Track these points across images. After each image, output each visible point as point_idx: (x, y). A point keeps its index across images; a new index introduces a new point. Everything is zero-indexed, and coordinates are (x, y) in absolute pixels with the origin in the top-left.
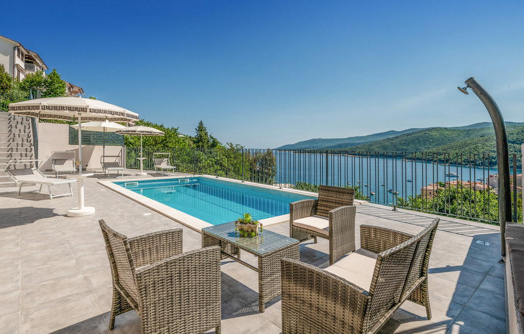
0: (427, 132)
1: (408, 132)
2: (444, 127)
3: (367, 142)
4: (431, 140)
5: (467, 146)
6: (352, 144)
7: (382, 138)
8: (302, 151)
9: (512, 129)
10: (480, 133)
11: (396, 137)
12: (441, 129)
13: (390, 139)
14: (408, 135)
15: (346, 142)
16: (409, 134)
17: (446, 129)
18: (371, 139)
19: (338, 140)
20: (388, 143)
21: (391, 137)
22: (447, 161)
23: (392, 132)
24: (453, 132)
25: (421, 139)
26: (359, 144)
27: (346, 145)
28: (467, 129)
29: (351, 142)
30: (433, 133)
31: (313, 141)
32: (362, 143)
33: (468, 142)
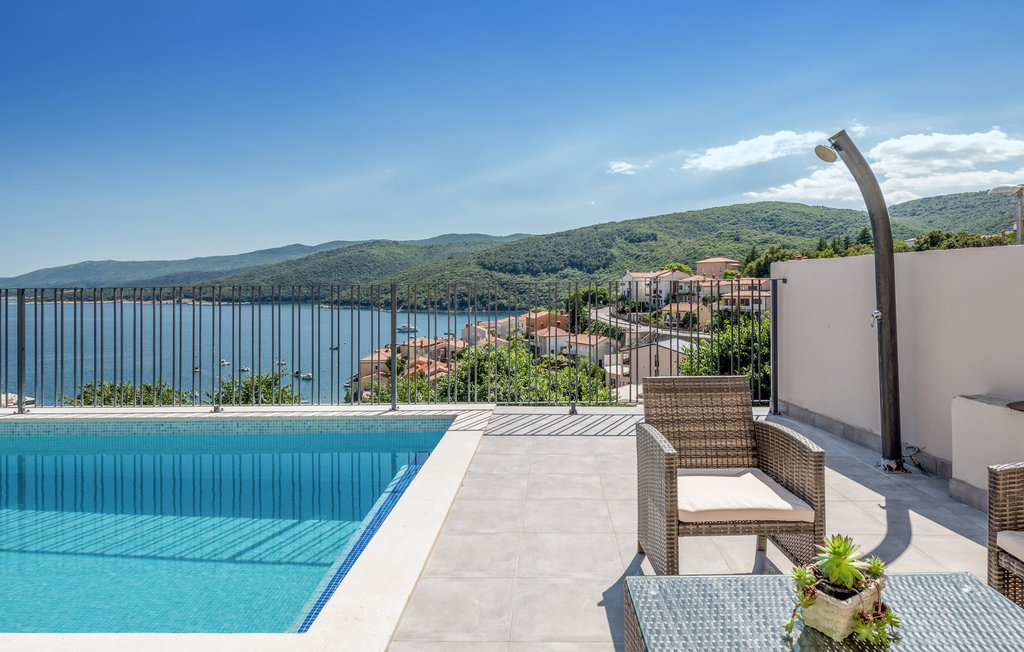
0: (365, 248)
1: (329, 249)
2: (393, 240)
3: (241, 270)
4: (371, 265)
5: (428, 275)
6: (200, 275)
7: (274, 261)
8: (49, 294)
9: (489, 247)
10: (447, 253)
11: (306, 259)
12: (388, 243)
13: (293, 262)
14: (329, 254)
15: (187, 270)
16: (332, 252)
17: (396, 243)
18: (250, 263)
19: (165, 264)
20: (288, 272)
21: (295, 257)
22: (412, 307)
23: (298, 248)
24: (407, 250)
25: (354, 263)
26: (220, 273)
27: (187, 277)
28: (428, 244)
29: (200, 268)
30: (375, 251)
31: (89, 267)
32: (228, 273)
33: (430, 268)
